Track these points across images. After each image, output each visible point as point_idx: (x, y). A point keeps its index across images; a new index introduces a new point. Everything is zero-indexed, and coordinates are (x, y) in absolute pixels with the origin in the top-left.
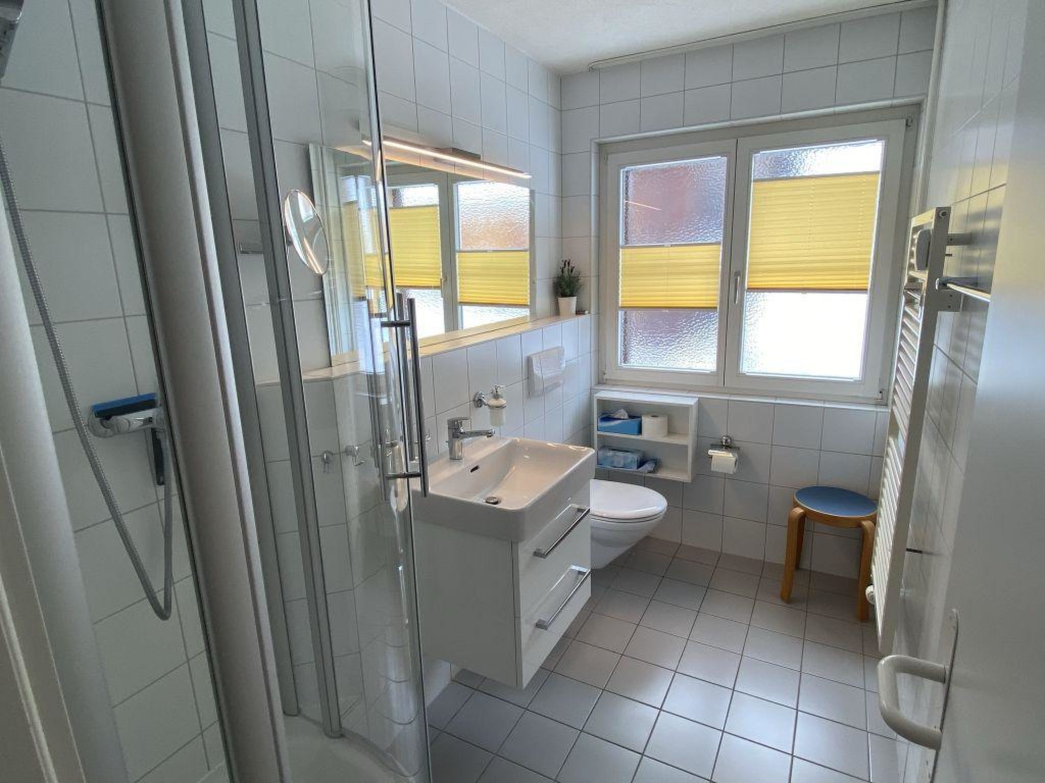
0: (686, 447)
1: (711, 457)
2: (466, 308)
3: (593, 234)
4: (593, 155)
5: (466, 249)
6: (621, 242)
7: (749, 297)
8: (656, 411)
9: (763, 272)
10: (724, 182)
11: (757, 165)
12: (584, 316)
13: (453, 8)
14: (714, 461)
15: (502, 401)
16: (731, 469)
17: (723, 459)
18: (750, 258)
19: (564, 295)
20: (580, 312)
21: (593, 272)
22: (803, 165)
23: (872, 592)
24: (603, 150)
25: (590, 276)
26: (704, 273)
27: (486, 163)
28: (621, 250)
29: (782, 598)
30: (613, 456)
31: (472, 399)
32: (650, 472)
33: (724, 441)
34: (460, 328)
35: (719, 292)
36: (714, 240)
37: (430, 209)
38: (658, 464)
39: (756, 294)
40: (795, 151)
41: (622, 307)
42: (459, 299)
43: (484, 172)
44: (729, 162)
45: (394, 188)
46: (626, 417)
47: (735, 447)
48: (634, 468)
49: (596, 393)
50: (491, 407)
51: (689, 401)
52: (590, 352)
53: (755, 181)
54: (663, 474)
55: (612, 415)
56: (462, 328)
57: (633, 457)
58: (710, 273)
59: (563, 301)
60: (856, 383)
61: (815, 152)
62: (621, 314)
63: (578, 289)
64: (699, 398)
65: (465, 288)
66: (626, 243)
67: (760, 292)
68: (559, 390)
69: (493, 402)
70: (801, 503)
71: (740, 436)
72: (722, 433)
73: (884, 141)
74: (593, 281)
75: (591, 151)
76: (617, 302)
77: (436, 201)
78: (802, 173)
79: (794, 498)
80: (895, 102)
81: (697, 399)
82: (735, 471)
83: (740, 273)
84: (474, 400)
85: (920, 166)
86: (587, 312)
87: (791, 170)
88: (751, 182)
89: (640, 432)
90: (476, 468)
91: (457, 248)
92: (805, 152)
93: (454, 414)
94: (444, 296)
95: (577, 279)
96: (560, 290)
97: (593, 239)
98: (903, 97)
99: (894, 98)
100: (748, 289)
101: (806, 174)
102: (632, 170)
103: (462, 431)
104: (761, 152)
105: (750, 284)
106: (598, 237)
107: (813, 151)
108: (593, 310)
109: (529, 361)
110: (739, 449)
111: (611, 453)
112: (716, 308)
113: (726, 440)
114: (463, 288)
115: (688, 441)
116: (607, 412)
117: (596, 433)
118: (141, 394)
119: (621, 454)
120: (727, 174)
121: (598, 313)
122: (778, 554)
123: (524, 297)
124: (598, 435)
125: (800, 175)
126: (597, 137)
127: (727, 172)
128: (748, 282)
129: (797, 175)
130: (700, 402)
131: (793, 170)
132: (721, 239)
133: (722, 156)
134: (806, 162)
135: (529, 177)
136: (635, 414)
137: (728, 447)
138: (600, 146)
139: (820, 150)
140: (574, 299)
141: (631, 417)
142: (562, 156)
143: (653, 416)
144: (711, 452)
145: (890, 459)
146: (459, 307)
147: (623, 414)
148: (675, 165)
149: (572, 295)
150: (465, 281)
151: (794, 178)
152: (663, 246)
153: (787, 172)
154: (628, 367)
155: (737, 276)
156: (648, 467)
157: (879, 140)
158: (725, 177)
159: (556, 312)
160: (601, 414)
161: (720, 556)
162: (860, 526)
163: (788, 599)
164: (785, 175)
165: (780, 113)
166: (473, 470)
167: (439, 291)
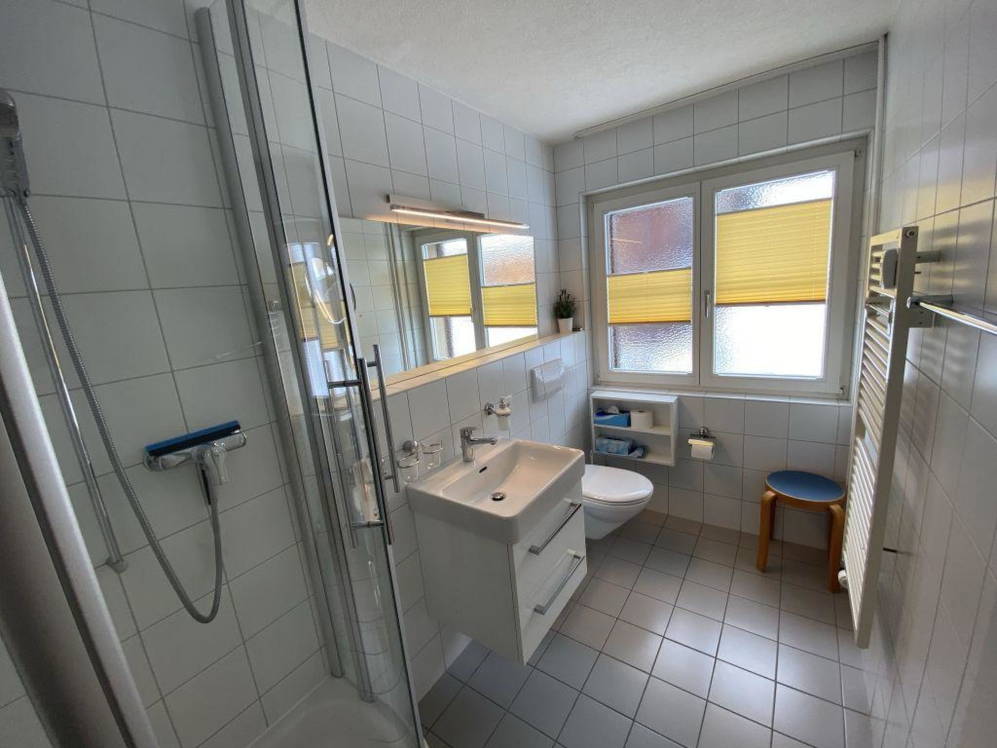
0: (669, 437)
1: (691, 445)
2: (490, 330)
3: (584, 267)
4: (581, 205)
5: (488, 285)
6: (608, 272)
7: (719, 312)
8: (642, 407)
9: (727, 290)
10: (692, 218)
11: (719, 202)
12: (580, 332)
13: (456, 99)
14: (693, 448)
15: (507, 410)
16: (709, 456)
17: (701, 447)
18: (717, 279)
19: (562, 317)
20: (576, 329)
21: (586, 297)
22: (760, 198)
23: (845, 577)
24: (590, 200)
25: (583, 301)
26: (678, 293)
27: (489, 220)
28: (607, 279)
29: (758, 567)
30: (608, 444)
31: (483, 408)
32: (639, 457)
33: (702, 431)
34: (487, 347)
35: (691, 308)
36: (684, 266)
37: (462, 258)
38: (645, 450)
39: (724, 308)
40: (752, 187)
41: (610, 324)
42: (485, 323)
43: (489, 227)
44: (695, 202)
45: (437, 243)
46: (617, 412)
47: (712, 437)
48: (625, 454)
49: (592, 393)
50: (498, 415)
51: (669, 398)
52: (587, 361)
53: (718, 215)
54: (650, 459)
55: (605, 411)
56: (488, 345)
57: (624, 445)
58: (685, 293)
59: (562, 322)
60: (818, 381)
61: (770, 187)
62: (610, 330)
63: (574, 311)
64: (678, 396)
65: (489, 314)
66: (613, 272)
67: (727, 307)
68: (561, 392)
69: (500, 411)
70: (772, 487)
71: (715, 427)
72: (700, 424)
73: (835, 172)
74: (586, 305)
75: (579, 203)
76: (606, 320)
77: (465, 251)
78: (760, 205)
79: (765, 483)
80: (844, 136)
81: (676, 397)
82: (712, 457)
83: (710, 292)
84: (485, 410)
85: (871, 190)
86: (581, 329)
87: (750, 203)
88: (715, 215)
89: (629, 424)
90: (485, 469)
91: (482, 285)
92: (762, 188)
93: (465, 425)
94: (473, 321)
95: (572, 303)
96: (559, 313)
97: (584, 271)
98: (850, 132)
99: (842, 133)
100: (717, 304)
101: (764, 205)
102: (615, 214)
103: (472, 438)
104: (722, 191)
105: (718, 300)
106: (589, 269)
107: (769, 185)
108: (587, 328)
109: (532, 373)
110: (714, 438)
111: (606, 441)
112: (690, 321)
113: (704, 431)
114: (488, 315)
115: (669, 431)
116: (602, 408)
117: (593, 425)
118: (191, 432)
119: (614, 442)
120: (693, 211)
121: (592, 328)
122: (753, 525)
123: (533, 319)
124: (595, 427)
125: (758, 207)
126: (584, 190)
127: (694, 209)
128: (717, 298)
129: (756, 207)
130: (680, 400)
131: (752, 203)
132: (691, 264)
133: (688, 197)
134: (764, 194)
135: (528, 227)
136: (625, 409)
137: (705, 436)
138: (588, 198)
139: (776, 184)
140: (571, 320)
141: (622, 412)
142: (557, 208)
143: (640, 412)
144: (691, 441)
145: (858, 457)
146: (485, 330)
147: (614, 409)
148: (650, 208)
149: (568, 316)
150: (488, 309)
151: (754, 209)
152: (641, 273)
153: (747, 205)
154: (619, 371)
155: (707, 294)
156: (638, 453)
157: (829, 171)
158: (692, 214)
159: (557, 330)
160: (596, 409)
161: (702, 526)
162: (829, 510)
163: (764, 569)
164: (745, 208)
165: (738, 156)
166: (481, 471)
167: (470, 318)
